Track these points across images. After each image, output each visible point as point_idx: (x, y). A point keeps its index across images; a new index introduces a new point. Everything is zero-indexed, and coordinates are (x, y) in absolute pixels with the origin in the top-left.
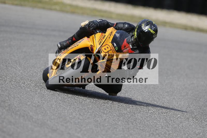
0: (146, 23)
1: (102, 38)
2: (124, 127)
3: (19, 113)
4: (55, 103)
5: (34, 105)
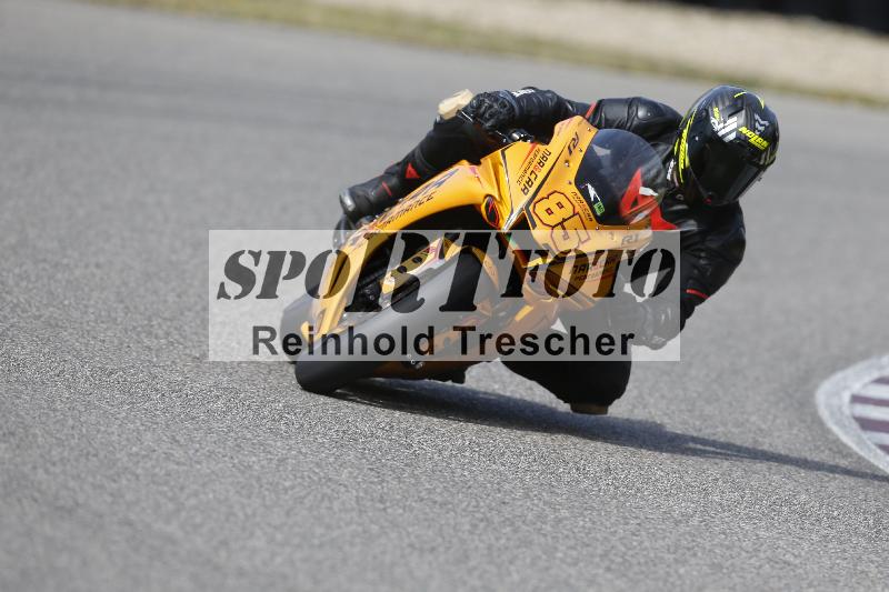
0: (727, 103)
1: (535, 163)
2: (361, 494)
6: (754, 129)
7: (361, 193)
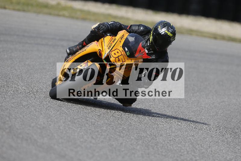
0: (162, 25)
1: (112, 42)
2: (143, 153)
3: (21, 136)
4: (63, 125)
5: (39, 126)
6: (169, 31)
7: (71, 49)
